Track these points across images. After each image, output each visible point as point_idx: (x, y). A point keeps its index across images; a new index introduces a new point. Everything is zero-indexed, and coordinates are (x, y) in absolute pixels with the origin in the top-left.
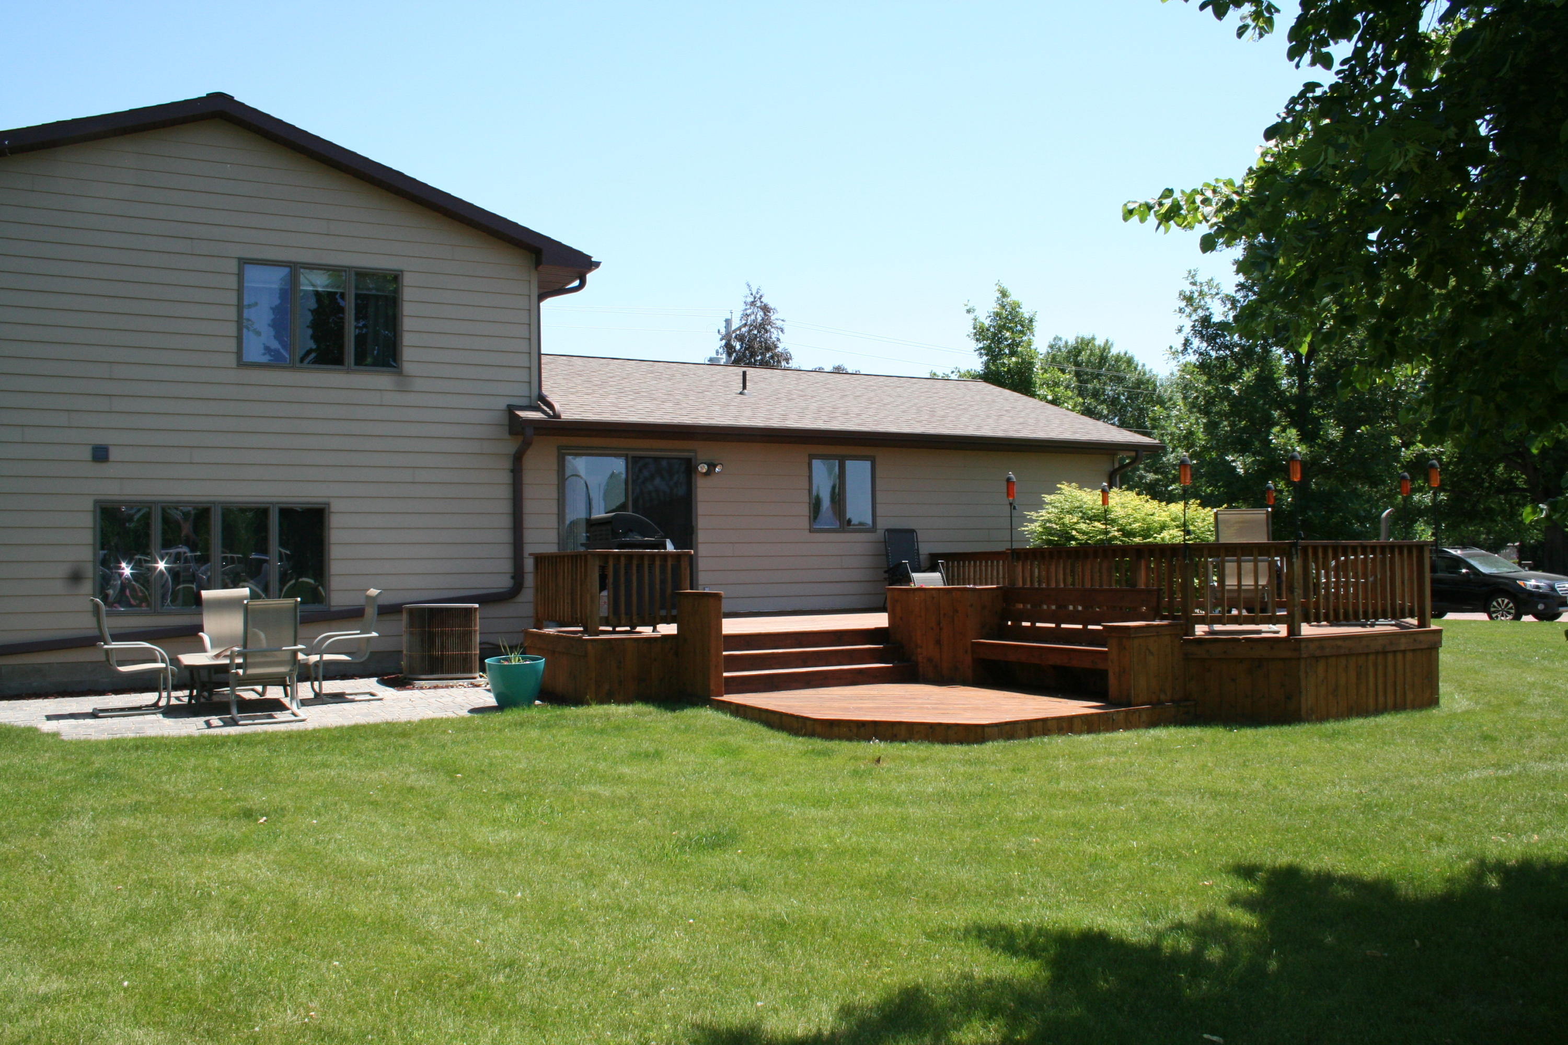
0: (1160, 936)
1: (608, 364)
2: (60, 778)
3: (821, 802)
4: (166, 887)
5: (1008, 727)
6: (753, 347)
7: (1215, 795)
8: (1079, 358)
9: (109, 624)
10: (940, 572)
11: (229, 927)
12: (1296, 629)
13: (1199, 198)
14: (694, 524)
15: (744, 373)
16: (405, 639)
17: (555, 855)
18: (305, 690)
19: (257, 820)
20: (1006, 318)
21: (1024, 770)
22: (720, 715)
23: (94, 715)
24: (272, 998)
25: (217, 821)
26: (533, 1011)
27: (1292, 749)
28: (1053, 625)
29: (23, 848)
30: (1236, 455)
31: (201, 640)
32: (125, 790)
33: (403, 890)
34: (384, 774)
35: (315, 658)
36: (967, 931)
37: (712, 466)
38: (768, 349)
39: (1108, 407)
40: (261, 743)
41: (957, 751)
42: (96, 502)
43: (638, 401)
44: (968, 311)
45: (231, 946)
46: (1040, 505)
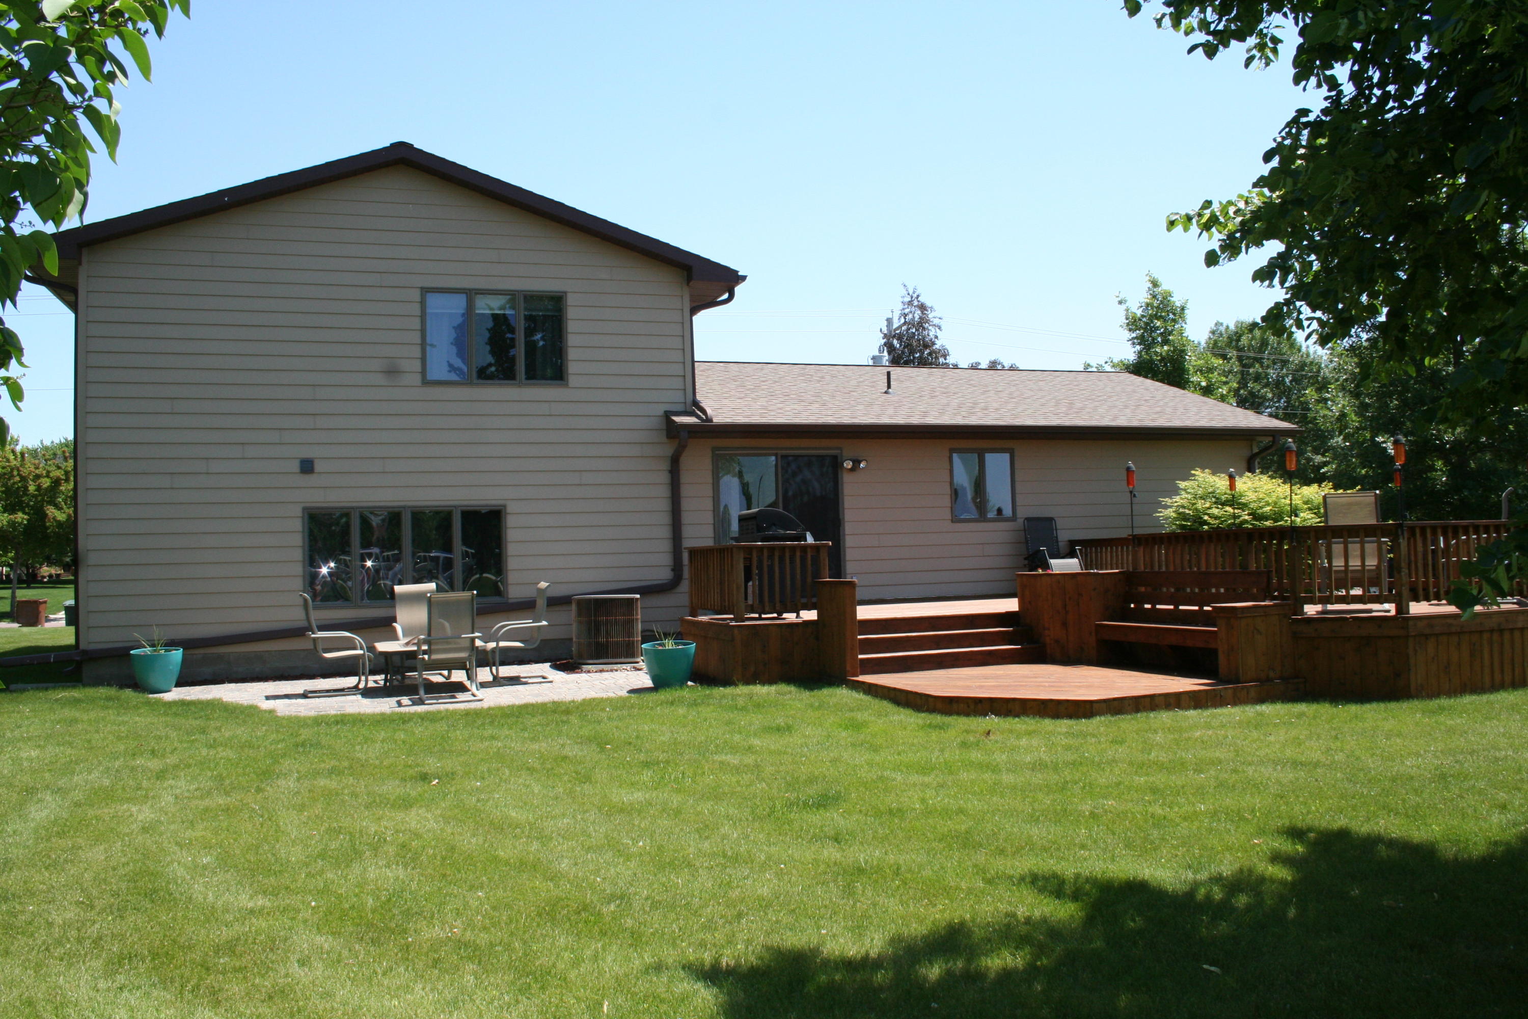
0: (1196, 885)
1: (762, 369)
2: (273, 747)
3: (925, 769)
4: (351, 833)
5: (1116, 703)
6: (911, 345)
7: (1296, 764)
8: (1240, 343)
9: (317, 616)
10: (1077, 558)
11: (397, 864)
12: (1404, 608)
13: (1232, 210)
14: (841, 517)
15: (889, 374)
16: (574, 627)
17: (678, 812)
18: (484, 674)
19: (431, 782)
20: (1158, 307)
21: (1122, 742)
22: (855, 694)
23: (305, 695)
24: (425, 918)
25: (397, 782)
26: (633, 933)
27: (1390, 725)
28: (1172, 607)
29: (241, 801)
30: (1386, 436)
31: (394, 630)
32: (325, 758)
33: (544, 839)
34: (544, 745)
35: (492, 645)
36: (1022, 879)
37: (856, 462)
38: (926, 346)
39: (1272, 390)
40: (442, 718)
41: (1064, 725)
42: (304, 509)
43: (787, 403)
44: (1120, 303)
45: (398, 878)
46: (1176, 491)
